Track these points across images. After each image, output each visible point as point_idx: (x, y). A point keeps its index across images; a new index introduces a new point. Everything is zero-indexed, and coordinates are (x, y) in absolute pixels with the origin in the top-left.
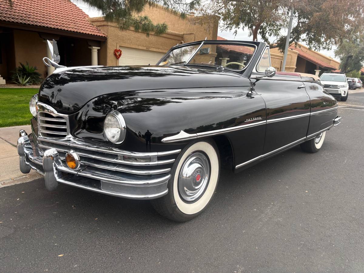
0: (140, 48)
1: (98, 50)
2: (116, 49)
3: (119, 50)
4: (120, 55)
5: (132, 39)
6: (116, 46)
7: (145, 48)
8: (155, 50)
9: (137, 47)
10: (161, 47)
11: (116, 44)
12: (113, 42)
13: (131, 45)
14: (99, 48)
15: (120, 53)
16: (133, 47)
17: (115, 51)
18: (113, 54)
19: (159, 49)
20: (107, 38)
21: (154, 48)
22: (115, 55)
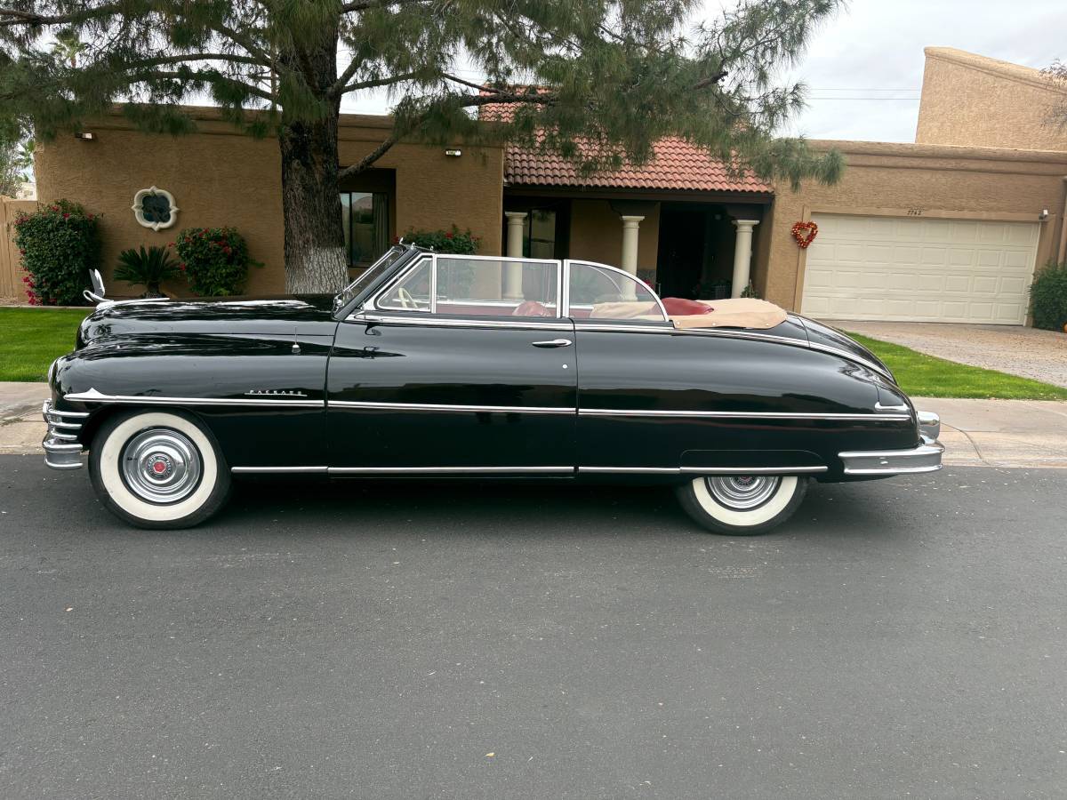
0: (885, 211)
1: (755, 227)
2: (799, 220)
3: (810, 224)
4: (811, 237)
5: (856, 191)
6: (801, 212)
7: (904, 212)
8: (944, 214)
9: (874, 211)
10: (973, 203)
11: (801, 209)
12: (792, 204)
13: (854, 206)
14: (757, 222)
15: (812, 231)
16: (860, 211)
17: (795, 228)
18: (789, 236)
19: (962, 209)
20: (774, 196)
21: (940, 208)
22: (795, 236)
